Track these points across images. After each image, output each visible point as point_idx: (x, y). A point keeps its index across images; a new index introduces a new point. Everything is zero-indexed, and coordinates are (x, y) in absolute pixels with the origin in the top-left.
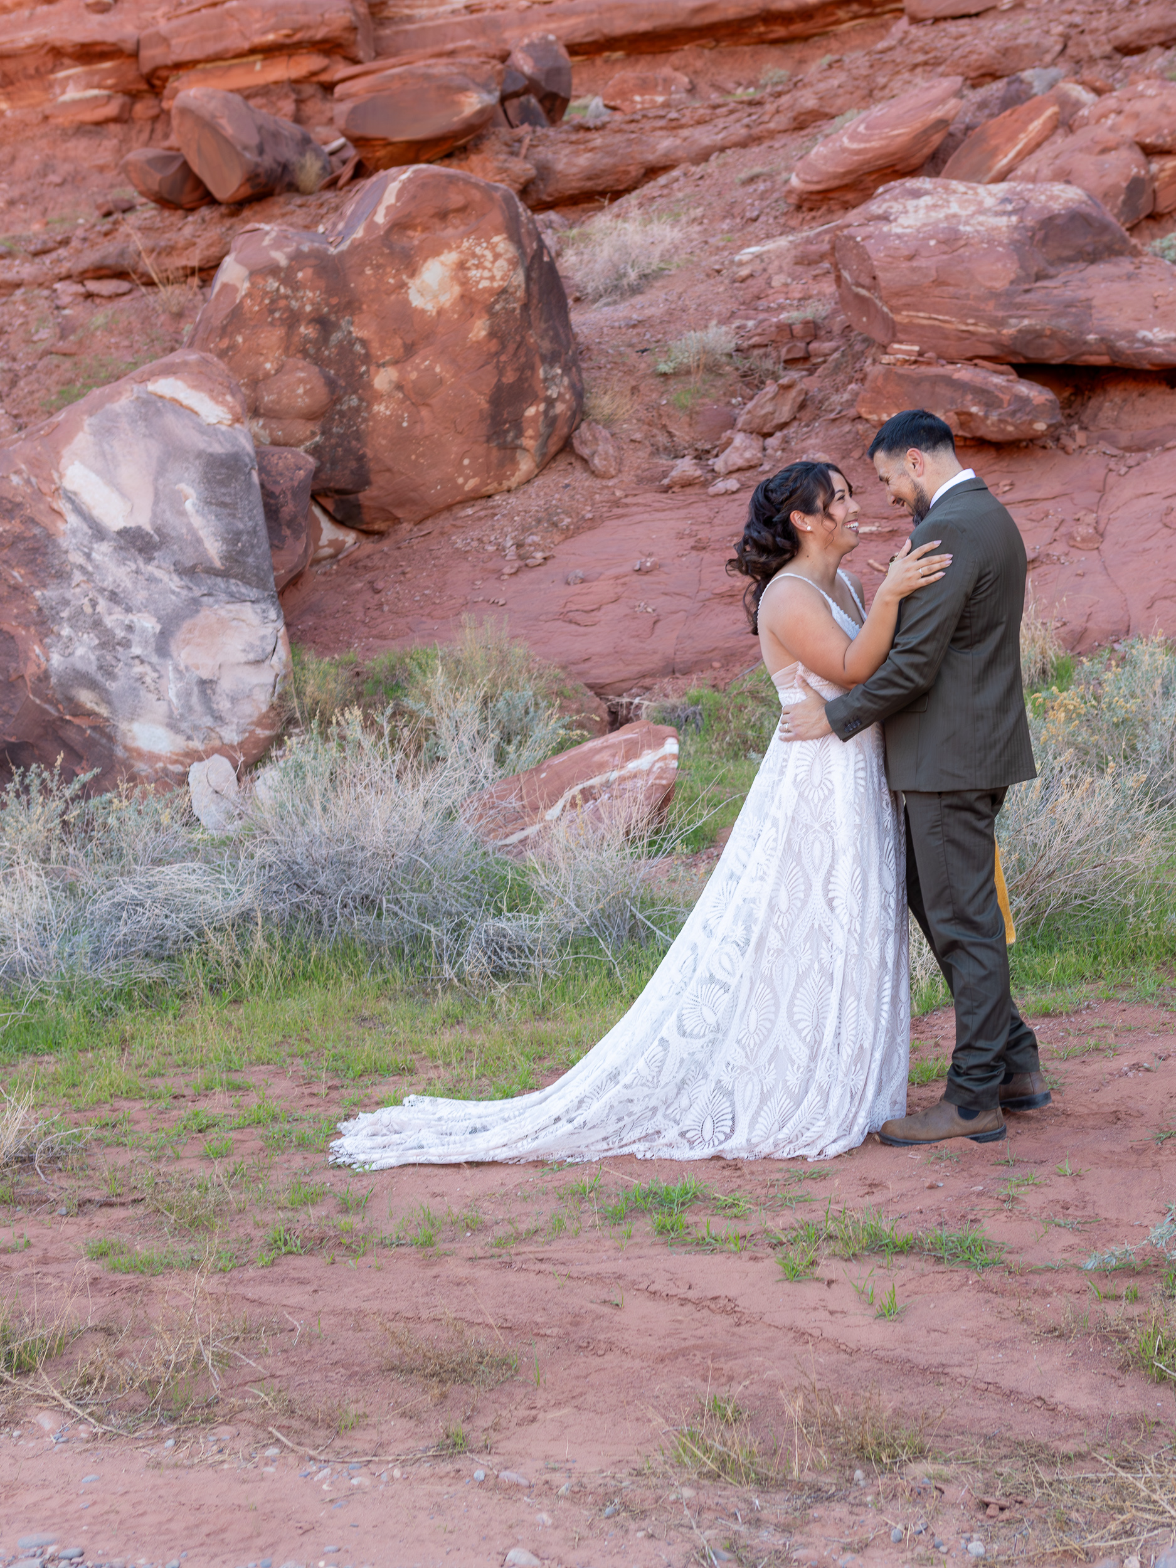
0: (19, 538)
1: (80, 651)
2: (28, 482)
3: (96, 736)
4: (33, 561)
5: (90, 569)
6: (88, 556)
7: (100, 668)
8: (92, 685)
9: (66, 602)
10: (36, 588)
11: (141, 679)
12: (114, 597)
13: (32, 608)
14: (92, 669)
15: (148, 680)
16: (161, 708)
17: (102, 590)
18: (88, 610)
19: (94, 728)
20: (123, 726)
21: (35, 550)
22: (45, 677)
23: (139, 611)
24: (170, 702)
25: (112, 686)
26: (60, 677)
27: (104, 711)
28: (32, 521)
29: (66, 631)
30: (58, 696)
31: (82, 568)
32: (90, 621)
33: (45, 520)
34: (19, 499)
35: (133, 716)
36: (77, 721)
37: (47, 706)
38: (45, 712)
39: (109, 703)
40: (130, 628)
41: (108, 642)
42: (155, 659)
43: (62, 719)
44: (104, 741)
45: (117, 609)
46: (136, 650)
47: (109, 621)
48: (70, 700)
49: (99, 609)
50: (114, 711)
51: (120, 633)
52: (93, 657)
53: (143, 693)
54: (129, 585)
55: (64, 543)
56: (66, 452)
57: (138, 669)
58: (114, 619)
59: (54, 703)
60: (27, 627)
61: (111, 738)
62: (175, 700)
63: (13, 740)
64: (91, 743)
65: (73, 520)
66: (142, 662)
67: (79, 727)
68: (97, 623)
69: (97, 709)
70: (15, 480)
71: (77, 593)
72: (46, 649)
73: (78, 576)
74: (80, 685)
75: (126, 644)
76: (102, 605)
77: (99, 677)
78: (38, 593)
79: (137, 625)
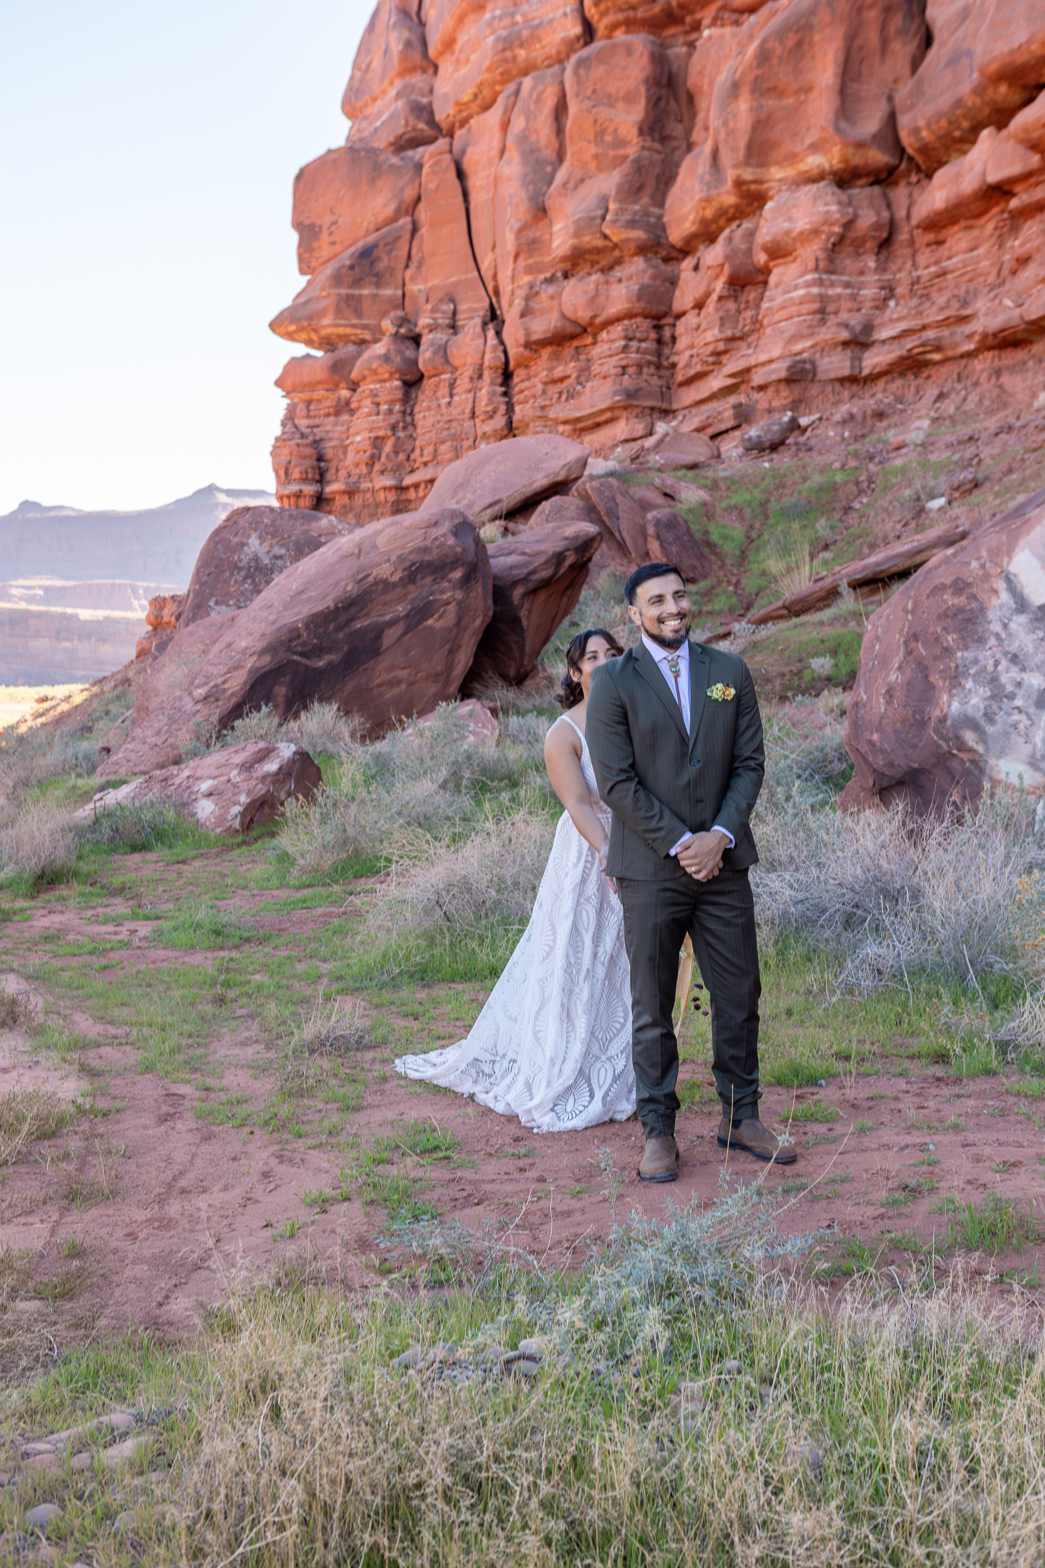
0: (961, 610)
1: (974, 701)
2: (983, 566)
3: (972, 768)
4: (964, 629)
5: (1003, 636)
6: (1005, 626)
7: (985, 714)
8: (976, 727)
9: (976, 661)
10: (959, 649)
11: (1015, 726)
12: (1014, 659)
13: (953, 665)
14: (979, 716)
15: (1021, 726)
16: (1027, 750)
17: (1006, 653)
18: (990, 668)
19: (972, 762)
20: (992, 761)
21: (968, 620)
22: (943, 720)
23: (1032, 670)
24: (1035, 745)
25: (990, 730)
26: (954, 721)
27: (980, 749)
28: (974, 597)
29: (969, 684)
30: (950, 735)
31: (997, 635)
32: (988, 677)
33: (982, 596)
34: (971, 580)
35: (1001, 754)
36: (961, 755)
37: (941, 742)
38: (939, 746)
39: (985, 742)
40: (1019, 685)
41: (999, 694)
42: (1032, 710)
43: (950, 753)
44: (977, 772)
45: (1015, 669)
46: (1018, 702)
47: (1004, 679)
48: (958, 738)
49: (1000, 668)
50: (987, 750)
51: (1010, 688)
52: (982, 706)
53: (1014, 736)
54: (1031, 649)
55: (991, 615)
56: (1022, 542)
57: (1016, 717)
58: (1008, 676)
59: (947, 740)
60: (944, 679)
61: (982, 771)
62: (1039, 744)
63: (916, 766)
64: (967, 773)
65: (1005, 597)
66: (1020, 712)
67: (962, 760)
68: (994, 680)
69: (976, 747)
70: (974, 564)
71: (986, 656)
72: (951, 696)
73: (992, 641)
74: (968, 727)
75: (1011, 697)
76: (1004, 663)
77: (982, 722)
78: (959, 654)
79: (1026, 682)
